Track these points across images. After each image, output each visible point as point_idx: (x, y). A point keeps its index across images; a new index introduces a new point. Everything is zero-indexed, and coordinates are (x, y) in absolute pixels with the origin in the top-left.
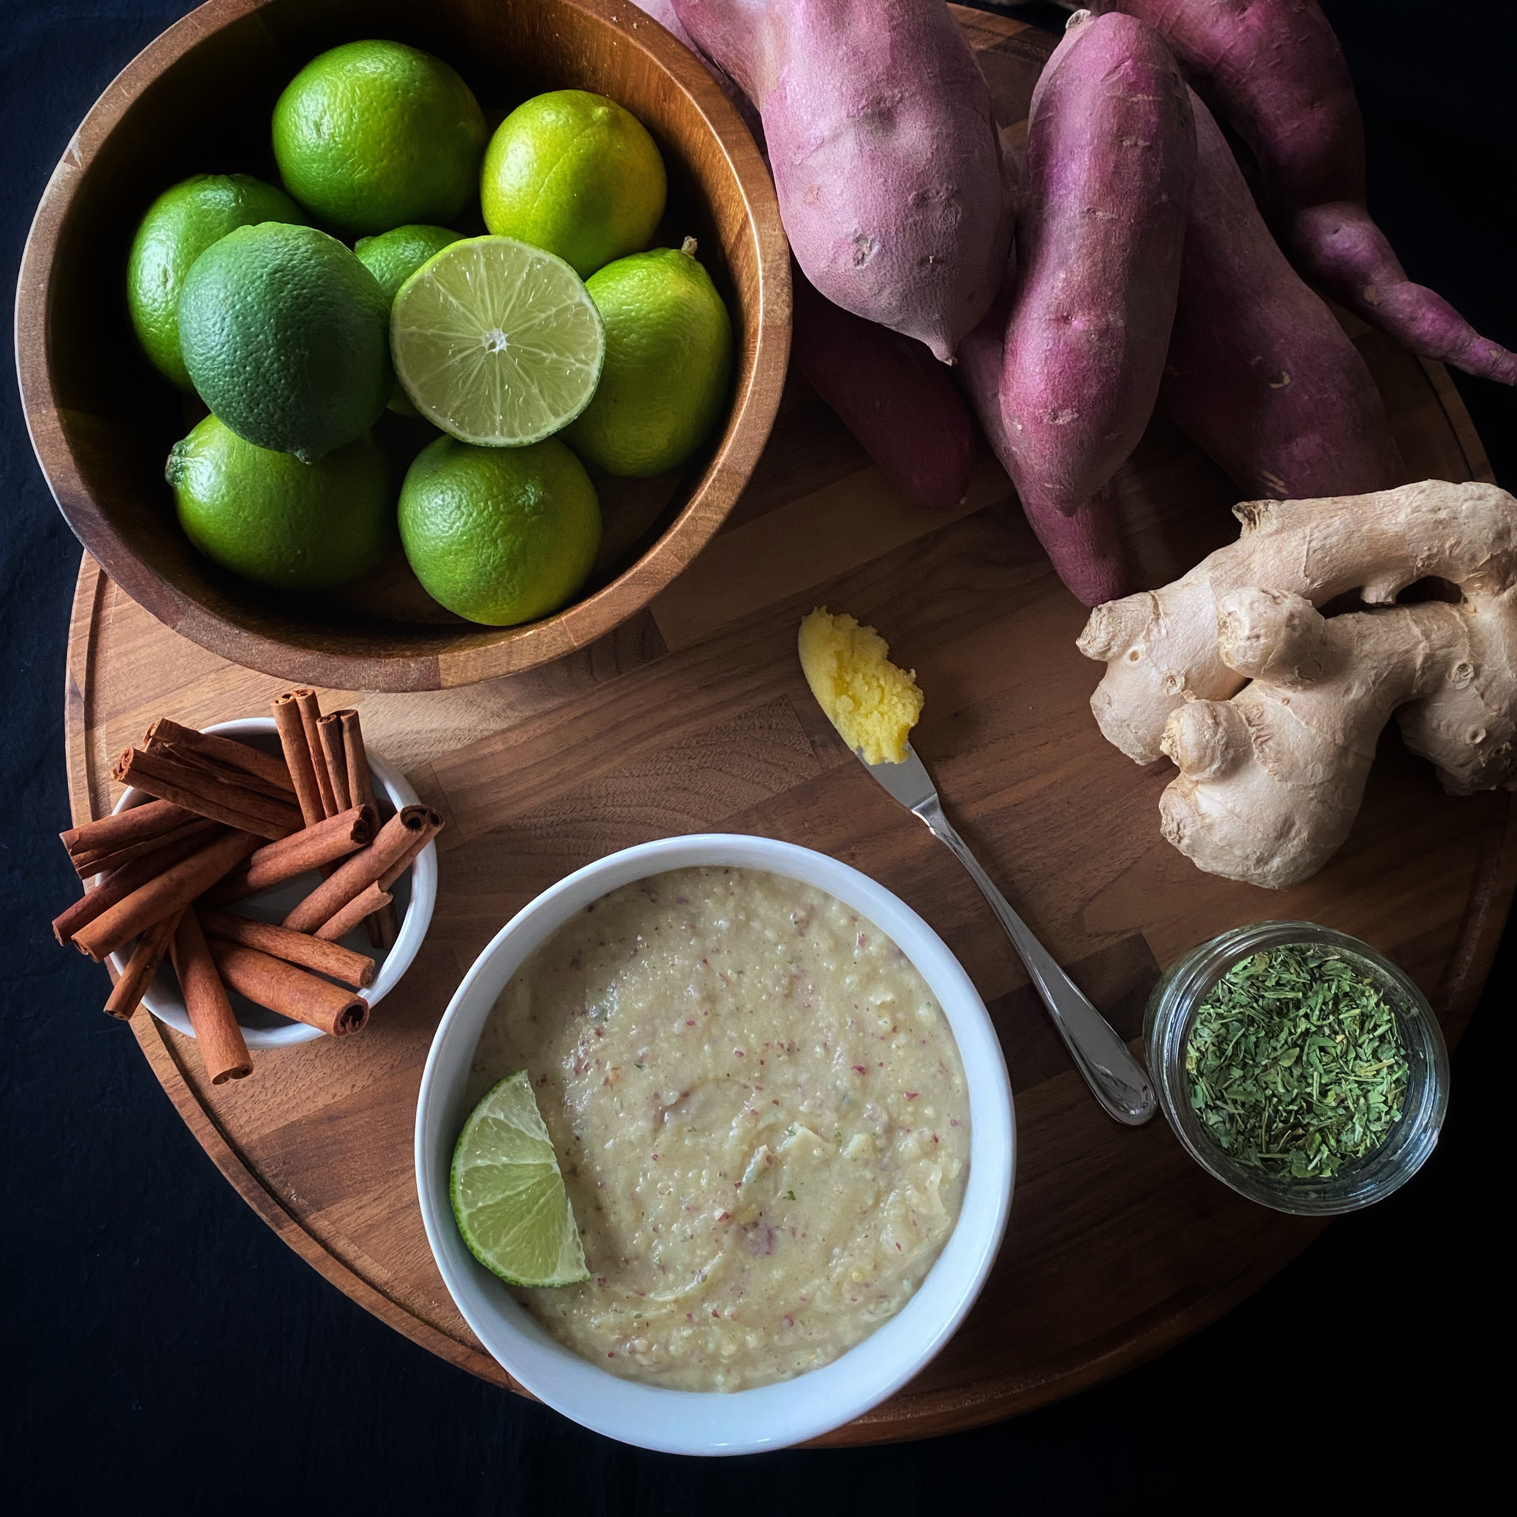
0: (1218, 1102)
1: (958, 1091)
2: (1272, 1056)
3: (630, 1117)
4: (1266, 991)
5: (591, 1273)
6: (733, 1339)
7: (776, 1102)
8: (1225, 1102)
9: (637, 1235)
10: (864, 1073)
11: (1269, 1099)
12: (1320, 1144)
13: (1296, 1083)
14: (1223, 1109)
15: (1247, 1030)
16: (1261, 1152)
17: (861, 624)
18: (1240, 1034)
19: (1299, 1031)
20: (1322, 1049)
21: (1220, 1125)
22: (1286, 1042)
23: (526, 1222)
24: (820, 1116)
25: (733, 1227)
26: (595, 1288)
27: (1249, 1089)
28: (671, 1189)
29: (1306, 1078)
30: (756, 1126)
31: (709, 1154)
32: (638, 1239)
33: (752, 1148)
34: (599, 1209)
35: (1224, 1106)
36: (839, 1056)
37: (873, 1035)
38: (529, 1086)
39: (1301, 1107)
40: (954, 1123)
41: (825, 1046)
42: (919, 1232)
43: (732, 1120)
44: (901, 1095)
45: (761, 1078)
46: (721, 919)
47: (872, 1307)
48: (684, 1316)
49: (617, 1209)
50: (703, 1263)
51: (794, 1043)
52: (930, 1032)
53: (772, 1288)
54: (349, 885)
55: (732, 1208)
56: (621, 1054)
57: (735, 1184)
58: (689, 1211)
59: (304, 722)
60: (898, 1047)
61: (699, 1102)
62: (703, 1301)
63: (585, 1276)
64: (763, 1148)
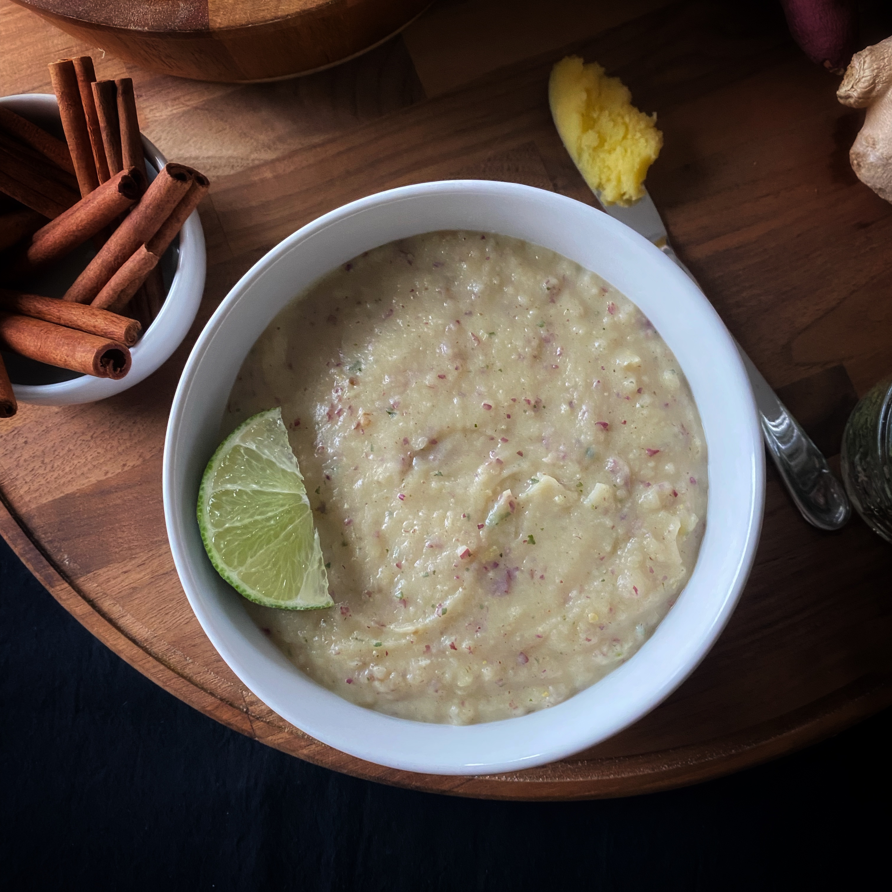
1: (698, 452)
3: (379, 459)
5: (335, 602)
6: (469, 670)
7: (520, 454)
9: (380, 570)
10: (607, 430)
17: (607, 74)
24: (563, 466)
25: (474, 566)
26: (337, 616)
28: (416, 528)
30: (500, 474)
31: (453, 497)
32: (380, 574)
33: (496, 494)
34: (345, 544)
36: (584, 413)
37: (618, 395)
38: (282, 423)
40: (693, 481)
41: (571, 404)
42: (655, 579)
43: (477, 467)
44: (643, 451)
45: (507, 431)
46: (474, 281)
47: (605, 649)
48: (423, 647)
49: (362, 544)
50: (444, 598)
51: (541, 400)
52: (673, 397)
53: (510, 625)
54: (119, 248)
55: (475, 547)
56: (373, 401)
57: (478, 526)
58: (431, 549)
59: (80, 84)
60: (642, 407)
61: (446, 450)
62: (442, 634)
63: (329, 603)
64: (507, 493)
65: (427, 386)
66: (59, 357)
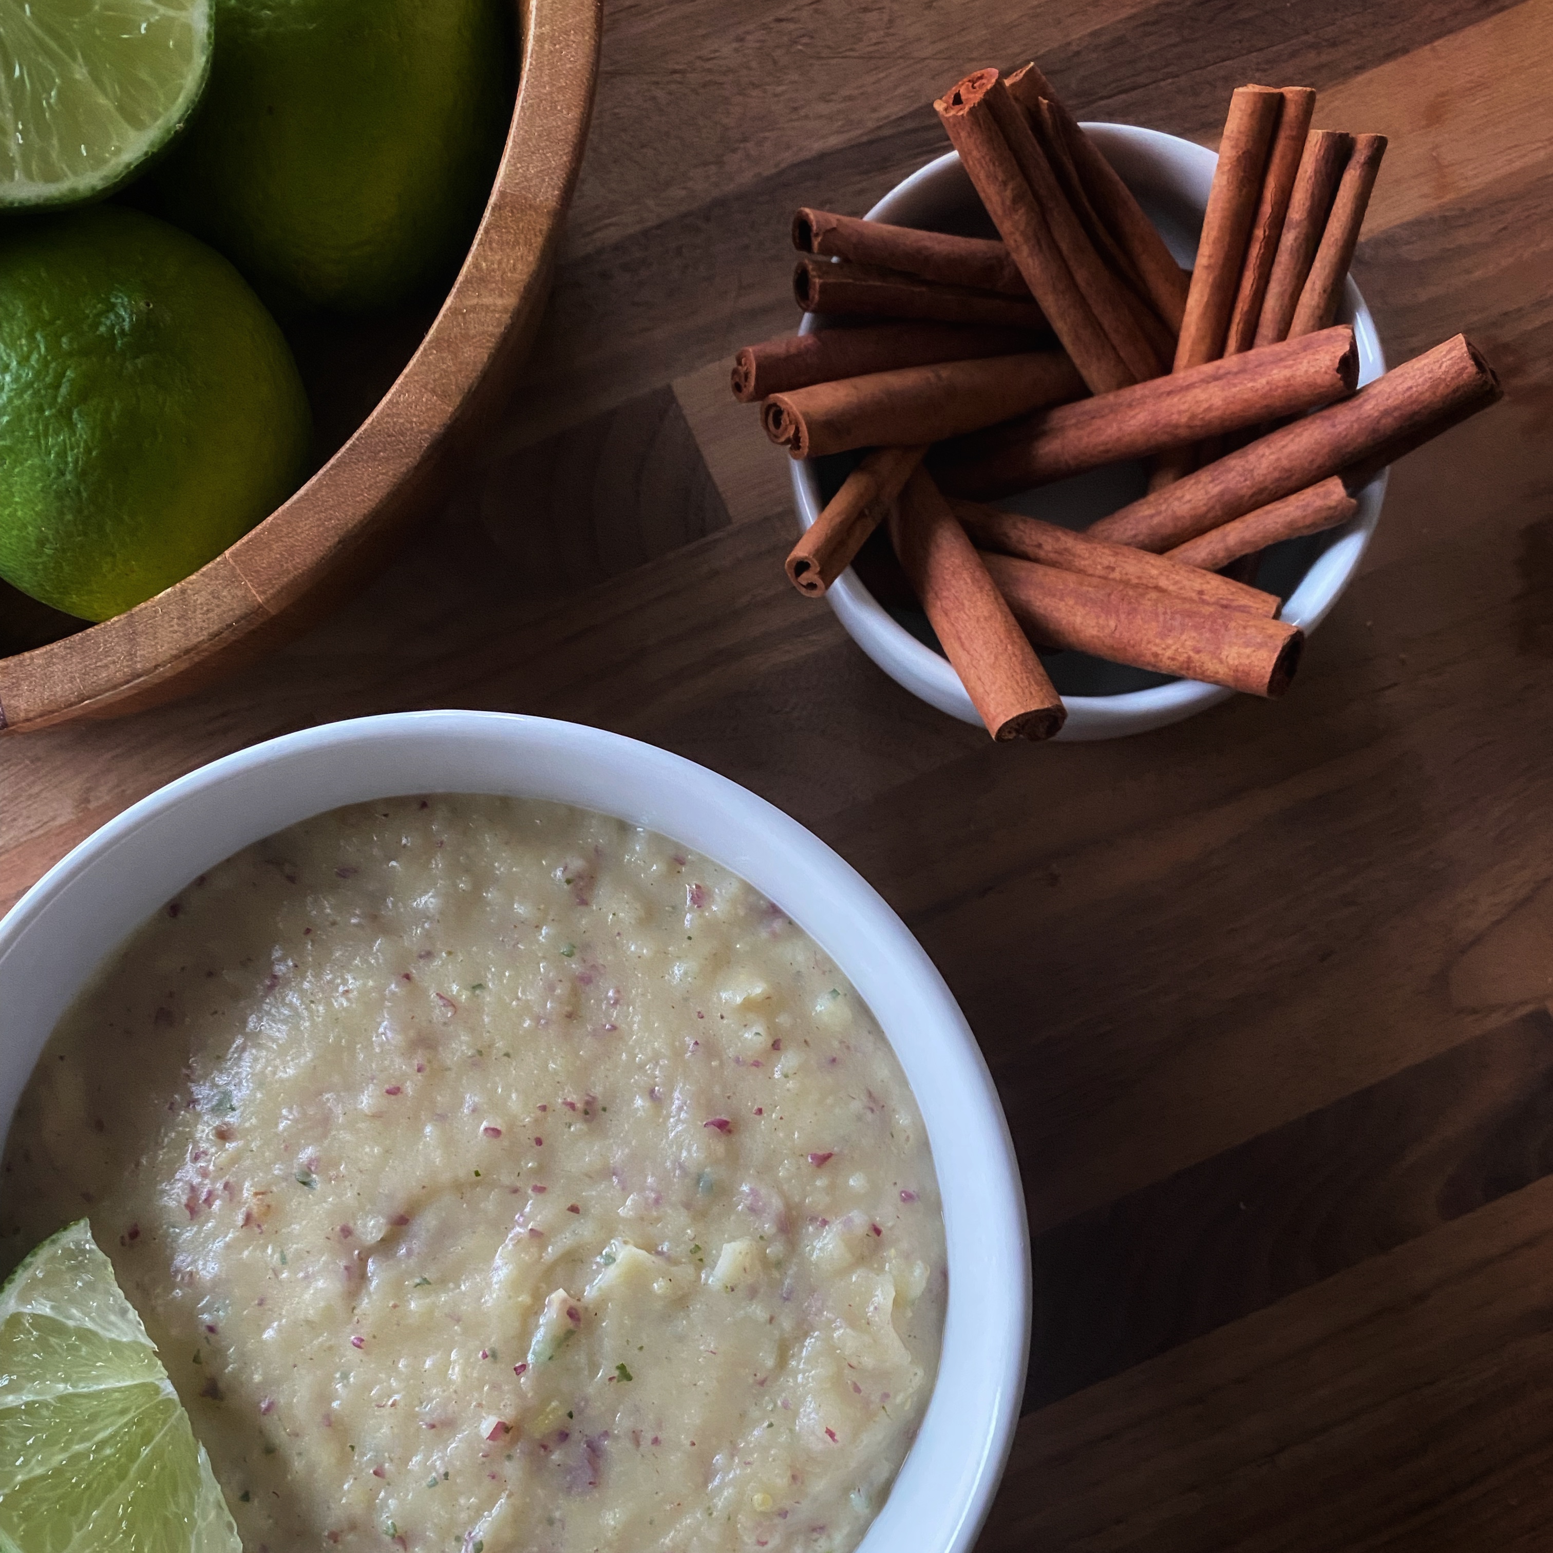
3: (301, 1276)
7: (574, 1209)
9: (346, 1487)
10: (729, 1133)
23: (115, 1498)
24: (657, 1219)
25: (520, 1448)
28: (396, 1397)
30: (541, 1257)
31: (458, 1320)
32: (348, 1494)
33: (538, 1297)
34: (267, 1451)
36: (680, 1108)
37: (737, 1060)
38: (96, 1248)
40: (907, 1197)
41: (652, 1093)
42: (867, 1403)
43: (494, 1253)
44: (802, 1161)
45: (540, 1170)
46: (424, 891)
49: (302, 1445)
50: (475, 1520)
51: (594, 1098)
52: (841, 1042)
55: (514, 1413)
56: (267, 1166)
57: (515, 1369)
58: (433, 1431)
60: (786, 1076)
61: (428, 1231)
64: (559, 1295)
65: (366, 1115)
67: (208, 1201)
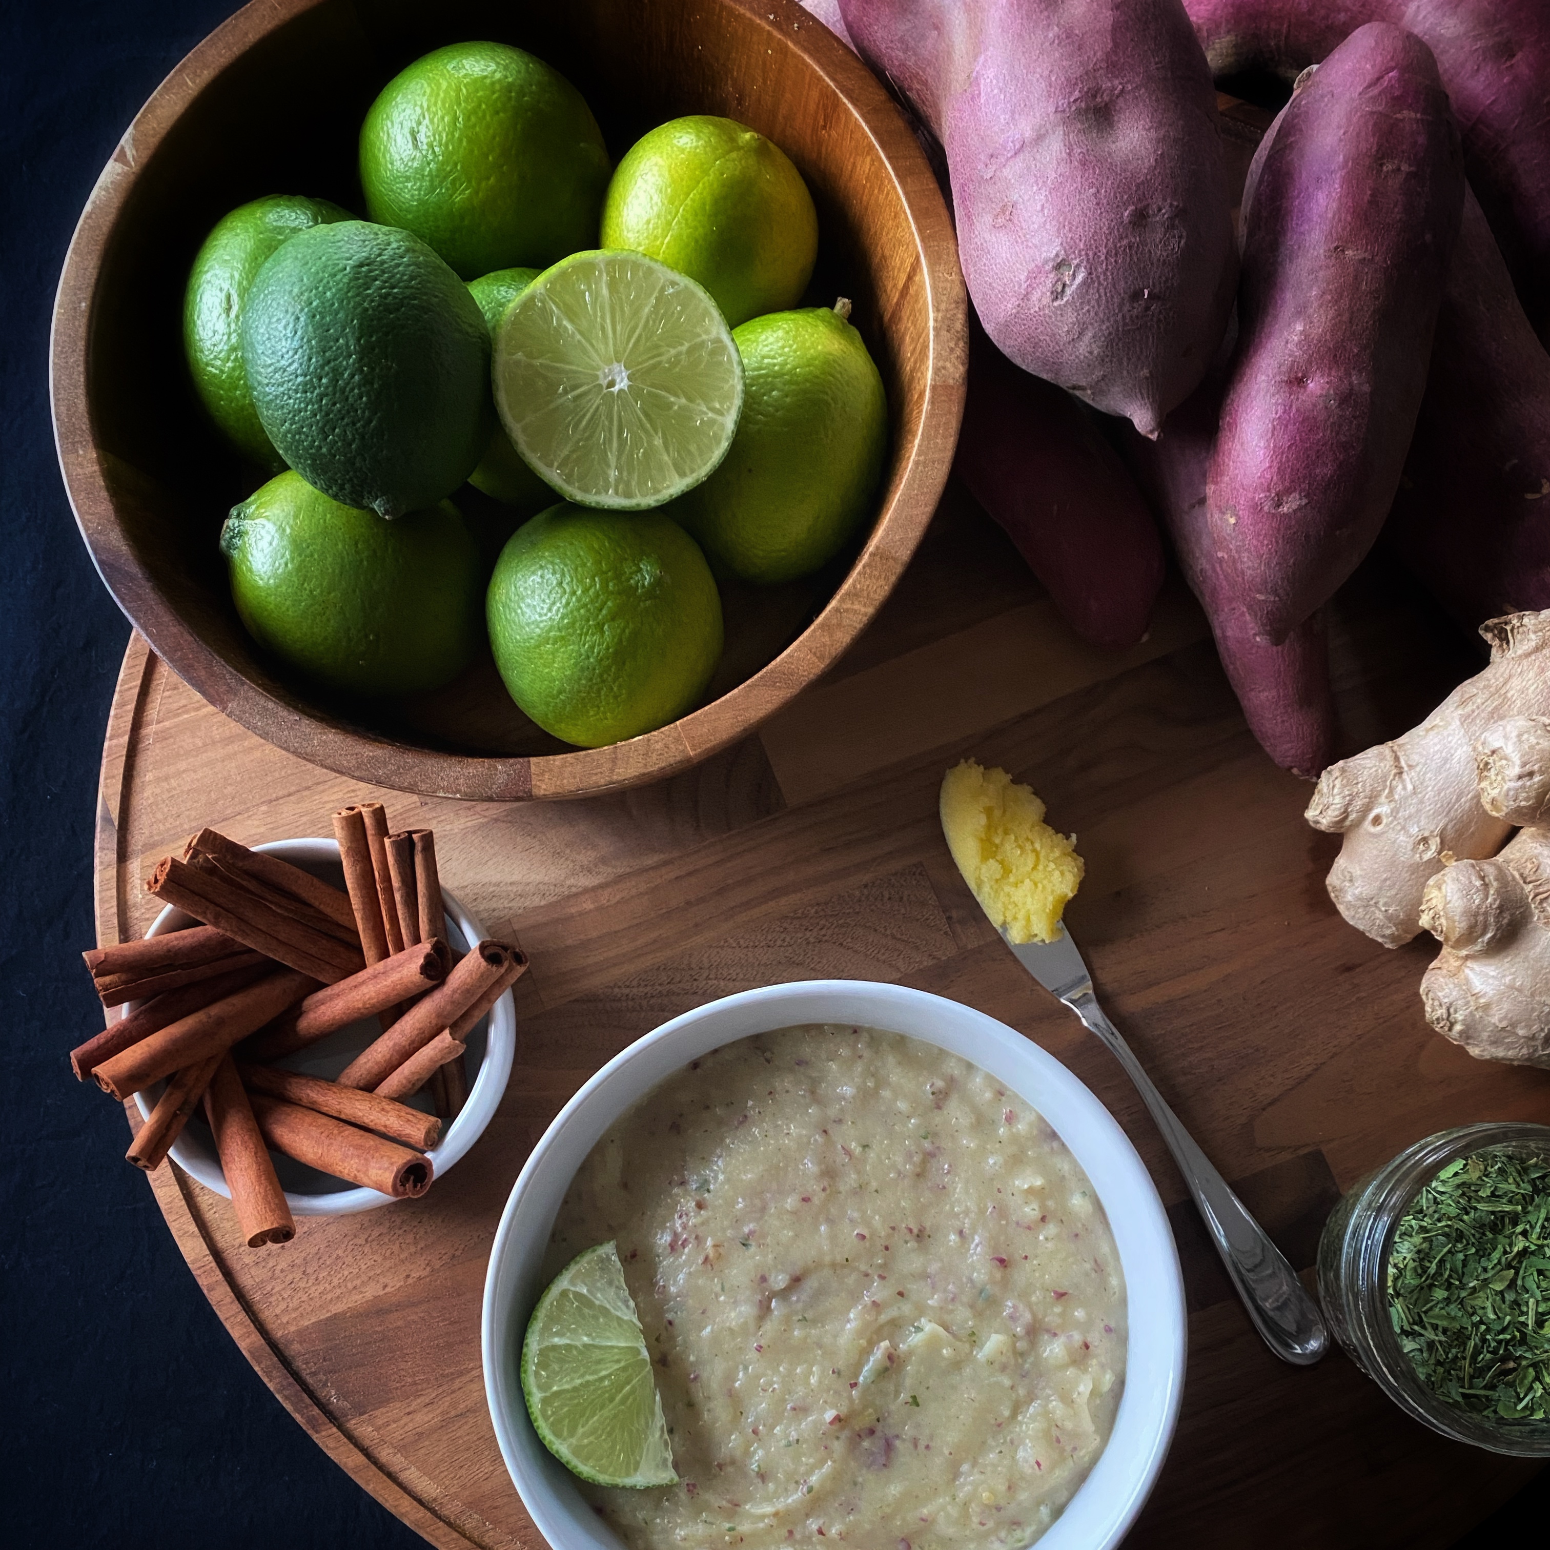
0: (1416, 1328)
1: (1114, 1294)
2: (1482, 1278)
3: (732, 1300)
4: (1479, 1202)
5: (680, 1477)
7: (901, 1294)
8: (1424, 1328)
9: (733, 1437)
10: (1005, 1267)
11: (1476, 1325)
12: (1533, 1381)
13: (1508, 1310)
14: (1422, 1335)
15: (1454, 1246)
16: (1463, 1387)
17: (1013, 781)
18: (1445, 1250)
19: (1516, 1250)
20: (1540, 1272)
21: (1417, 1353)
22: (1499, 1262)
23: (606, 1412)
24: (952, 1311)
25: (845, 1434)
26: (683, 1495)
27: (1453, 1314)
28: (776, 1386)
29: (1519, 1305)
30: (877, 1319)
31: (821, 1348)
32: (733, 1442)
33: (872, 1344)
34: (691, 1405)
35: (1422, 1331)
36: (977, 1245)
37: (1018, 1223)
38: (617, 1260)
39: (1514, 1337)
40: (1108, 1330)
41: (961, 1233)
42: (1062, 1450)
43: (849, 1311)
44: (1047, 1293)
45: (884, 1266)
46: (846, 1085)
47: (1003, 1534)
48: (784, 1532)
49: (712, 1405)
50: (810, 1472)
51: (925, 1229)
52: (1083, 1225)
53: (888, 1505)
54: (416, 1032)
55: (846, 1411)
56: (724, 1230)
57: (851, 1384)
58: (794, 1412)
59: (370, 839)
60: (1046, 1239)
61: (812, 1288)
62: (807, 1516)
63: (672, 1480)
64: (885, 1344)
65: (788, 1211)
66: (346, 1171)
67: (684, 1244)
